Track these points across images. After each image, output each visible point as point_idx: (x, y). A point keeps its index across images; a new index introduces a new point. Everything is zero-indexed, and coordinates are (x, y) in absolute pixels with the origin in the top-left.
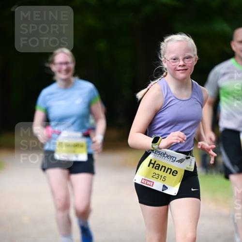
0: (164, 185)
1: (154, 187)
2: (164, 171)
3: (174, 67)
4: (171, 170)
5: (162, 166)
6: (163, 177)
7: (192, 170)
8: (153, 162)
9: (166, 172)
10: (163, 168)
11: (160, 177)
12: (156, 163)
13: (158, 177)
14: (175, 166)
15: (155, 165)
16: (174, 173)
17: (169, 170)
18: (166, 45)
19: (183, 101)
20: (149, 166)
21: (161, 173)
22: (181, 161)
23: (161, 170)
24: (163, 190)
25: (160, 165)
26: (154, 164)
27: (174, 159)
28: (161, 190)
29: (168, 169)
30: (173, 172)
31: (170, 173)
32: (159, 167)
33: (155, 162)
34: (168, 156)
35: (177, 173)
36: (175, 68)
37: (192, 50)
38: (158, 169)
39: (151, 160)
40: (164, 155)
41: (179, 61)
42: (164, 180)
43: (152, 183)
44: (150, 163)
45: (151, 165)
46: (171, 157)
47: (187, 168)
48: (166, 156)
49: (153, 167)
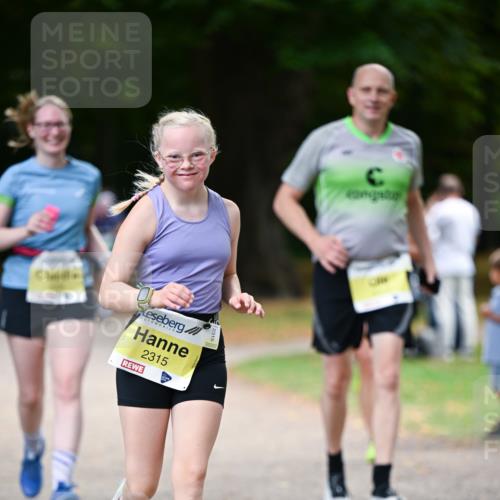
0: (163, 373)
1: (146, 375)
2: (164, 348)
3: (173, 170)
4: (177, 346)
5: (161, 340)
6: (162, 358)
7: (216, 348)
8: (143, 331)
9: (169, 350)
10: (163, 343)
11: (156, 358)
12: (149, 334)
13: (153, 357)
14: (183, 339)
15: (147, 338)
16: (183, 352)
17: (174, 347)
18: (162, 131)
19: (193, 223)
20: (135, 338)
21: (158, 351)
22: (194, 331)
23: (158, 346)
24: (162, 381)
25: (155, 338)
26: (144, 335)
27: (181, 327)
28: (159, 382)
29: (172, 344)
30: (181, 351)
31: (175, 352)
32: (154, 341)
33: (147, 331)
34: (169, 322)
35: (187, 352)
36: (176, 171)
37: (206, 140)
38: (153, 344)
39: (140, 328)
40: (163, 319)
41: (183, 161)
42: (164, 363)
43: (141, 368)
44: (138, 333)
45: (140, 337)
46: (176, 324)
47: (207, 344)
48: (166, 321)
49: (143, 341)
